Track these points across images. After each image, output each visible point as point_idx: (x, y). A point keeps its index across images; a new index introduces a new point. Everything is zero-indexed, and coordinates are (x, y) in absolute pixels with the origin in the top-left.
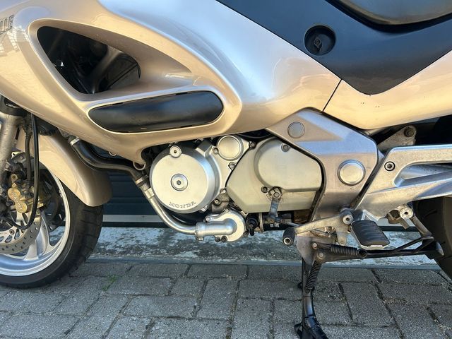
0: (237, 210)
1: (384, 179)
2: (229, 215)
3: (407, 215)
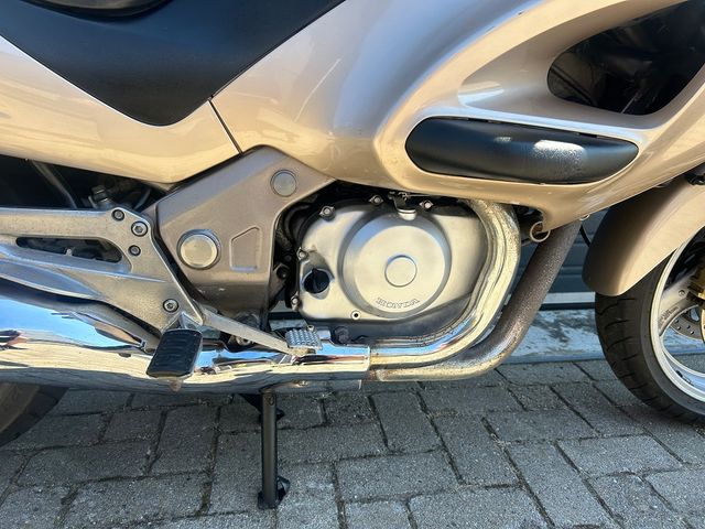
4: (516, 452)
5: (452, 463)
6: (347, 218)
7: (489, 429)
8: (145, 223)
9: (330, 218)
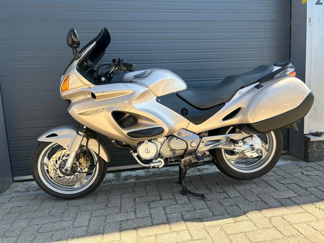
0: (162, 158)
1: (202, 145)
2: (159, 159)
3: (207, 153)
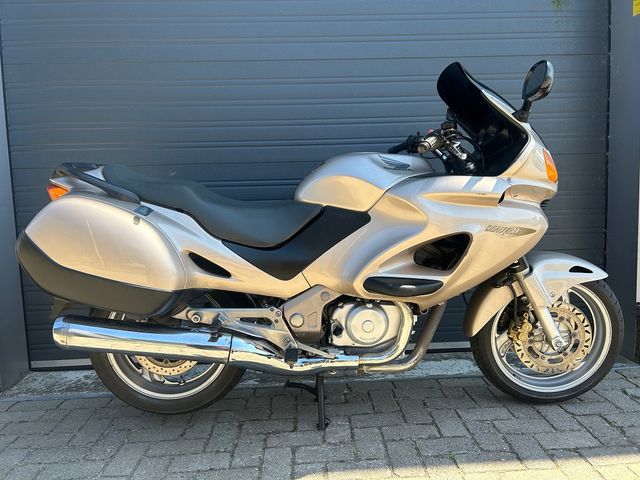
4: (435, 413)
5: (403, 416)
6: (348, 307)
7: (425, 404)
8: (280, 312)
9: (341, 307)
